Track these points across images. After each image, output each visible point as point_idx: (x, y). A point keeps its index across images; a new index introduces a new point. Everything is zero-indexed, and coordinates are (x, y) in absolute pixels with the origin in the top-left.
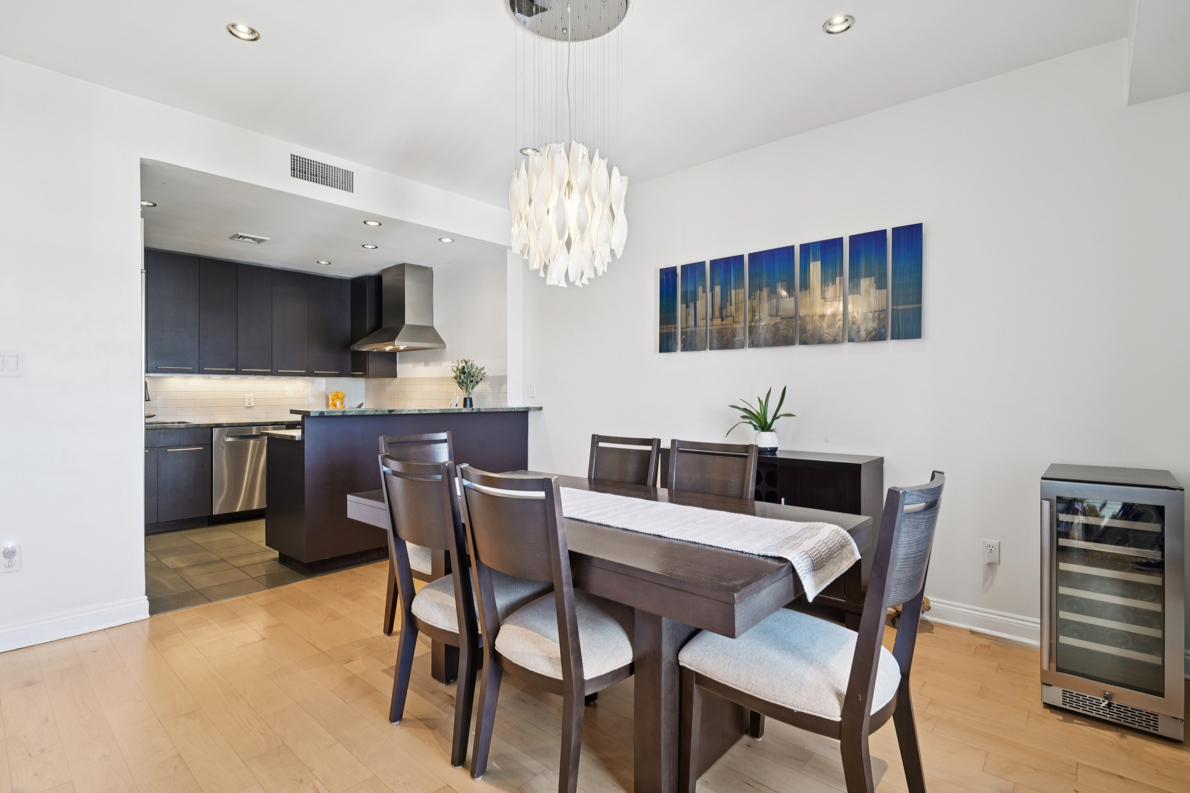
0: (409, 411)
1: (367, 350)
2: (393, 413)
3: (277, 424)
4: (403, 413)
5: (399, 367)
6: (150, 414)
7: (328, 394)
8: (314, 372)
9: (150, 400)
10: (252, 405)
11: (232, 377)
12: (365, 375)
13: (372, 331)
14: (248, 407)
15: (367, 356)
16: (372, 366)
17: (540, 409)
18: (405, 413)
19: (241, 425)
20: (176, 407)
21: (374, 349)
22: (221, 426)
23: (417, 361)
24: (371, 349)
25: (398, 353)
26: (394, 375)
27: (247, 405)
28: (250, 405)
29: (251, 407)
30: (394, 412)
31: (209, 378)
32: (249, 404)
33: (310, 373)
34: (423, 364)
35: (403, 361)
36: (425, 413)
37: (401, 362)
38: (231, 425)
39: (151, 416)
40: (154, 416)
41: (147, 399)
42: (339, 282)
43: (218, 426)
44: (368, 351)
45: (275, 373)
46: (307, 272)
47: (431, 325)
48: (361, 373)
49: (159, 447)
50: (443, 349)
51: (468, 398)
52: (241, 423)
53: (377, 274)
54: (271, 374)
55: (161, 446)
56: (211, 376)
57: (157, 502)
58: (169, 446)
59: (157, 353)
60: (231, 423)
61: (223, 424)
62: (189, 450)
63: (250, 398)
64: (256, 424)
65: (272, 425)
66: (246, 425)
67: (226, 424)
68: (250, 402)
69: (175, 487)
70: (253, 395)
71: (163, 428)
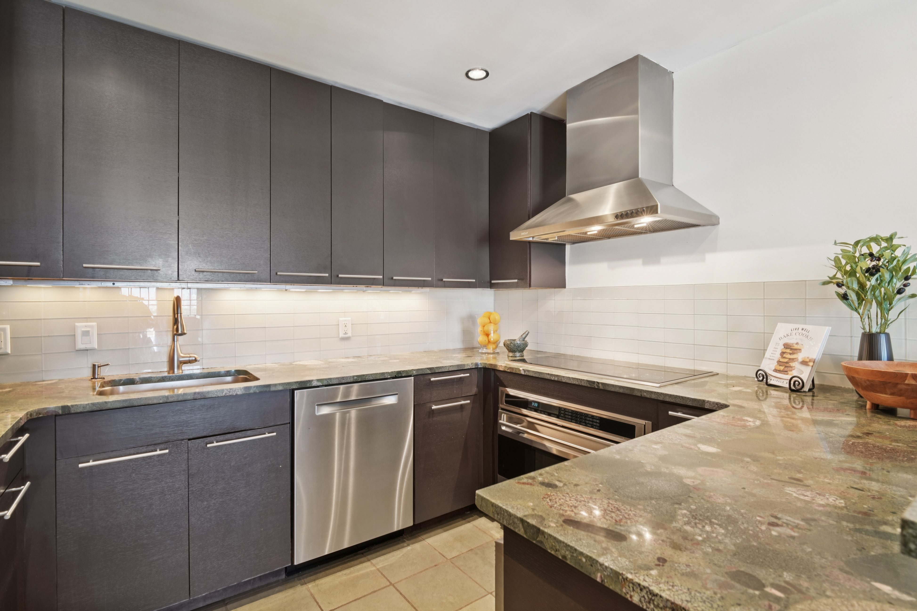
3: (400, 375)
5: (569, 269)
6: (190, 357)
8: (443, 279)
9: (185, 334)
10: (350, 334)
11: (321, 289)
12: (523, 282)
14: (343, 339)
15: (529, 250)
16: (535, 269)
19: (343, 381)
20: (235, 343)
22: (308, 385)
25: (568, 247)
26: (562, 284)
27: (341, 335)
28: (347, 336)
29: (347, 339)
31: (286, 290)
32: (344, 334)
33: (437, 282)
34: (640, 261)
35: (578, 260)
38: (325, 383)
39: (192, 360)
40: (196, 360)
41: (180, 332)
42: (477, 132)
43: (304, 385)
44: (531, 243)
46: (432, 113)
47: (671, 184)
48: (513, 281)
49: (189, 440)
50: (709, 227)
51: (880, 333)
52: (343, 378)
53: (543, 110)
54: (383, 283)
55: (194, 436)
56: (288, 287)
57: (188, 557)
58: (211, 434)
59: (196, 242)
60: (326, 379)
61: (312, 381)
62: (251, 440)
63: (346, 324)
64: (367, 378)
65: (393, 378)
66: (352, 380)
67: (318, 380)
68: (346, 329)
69: (224, 519)
70: (350, 318)
71: (199, 397)
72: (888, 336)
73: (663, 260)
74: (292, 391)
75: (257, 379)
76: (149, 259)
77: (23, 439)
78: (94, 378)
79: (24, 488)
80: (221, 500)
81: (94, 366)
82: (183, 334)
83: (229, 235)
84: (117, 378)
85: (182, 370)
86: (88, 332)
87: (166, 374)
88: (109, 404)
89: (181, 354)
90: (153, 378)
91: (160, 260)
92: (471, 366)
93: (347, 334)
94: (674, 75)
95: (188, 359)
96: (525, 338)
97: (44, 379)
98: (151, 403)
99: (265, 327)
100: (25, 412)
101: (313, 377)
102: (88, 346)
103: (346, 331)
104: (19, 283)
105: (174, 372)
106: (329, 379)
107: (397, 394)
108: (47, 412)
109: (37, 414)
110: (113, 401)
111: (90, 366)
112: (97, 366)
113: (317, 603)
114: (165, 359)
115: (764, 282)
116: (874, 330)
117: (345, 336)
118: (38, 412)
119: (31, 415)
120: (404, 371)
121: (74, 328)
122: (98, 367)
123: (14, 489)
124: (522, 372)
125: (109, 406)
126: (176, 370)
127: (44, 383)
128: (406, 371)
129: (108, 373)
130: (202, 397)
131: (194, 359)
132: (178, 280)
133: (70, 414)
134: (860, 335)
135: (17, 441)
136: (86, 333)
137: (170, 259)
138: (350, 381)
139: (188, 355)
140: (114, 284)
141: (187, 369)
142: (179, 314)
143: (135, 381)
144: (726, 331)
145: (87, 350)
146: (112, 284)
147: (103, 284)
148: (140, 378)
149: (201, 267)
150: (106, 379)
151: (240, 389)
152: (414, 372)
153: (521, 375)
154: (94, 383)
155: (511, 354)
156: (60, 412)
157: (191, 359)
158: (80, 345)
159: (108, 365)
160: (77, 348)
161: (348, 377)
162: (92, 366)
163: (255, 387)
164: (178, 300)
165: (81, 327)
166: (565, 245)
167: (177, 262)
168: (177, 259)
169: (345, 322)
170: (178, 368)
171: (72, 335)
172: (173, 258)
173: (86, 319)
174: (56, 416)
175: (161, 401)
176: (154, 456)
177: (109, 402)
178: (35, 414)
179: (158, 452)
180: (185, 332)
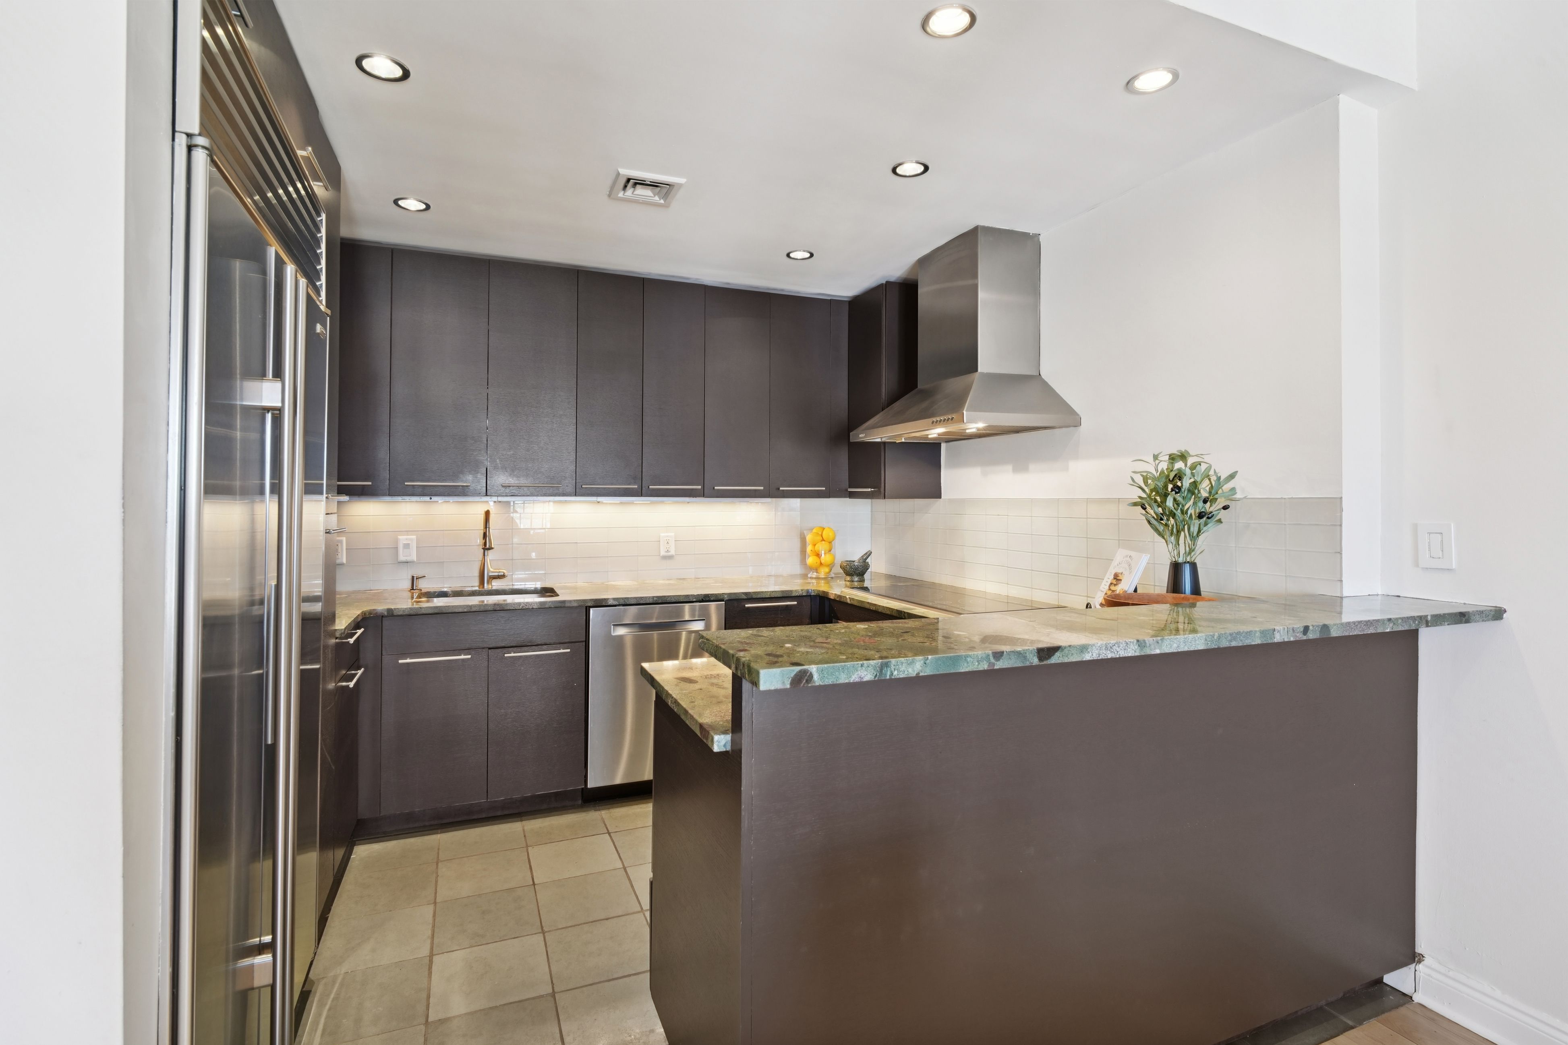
0: (1106, 649)
1: (884, 440)
2: (1056, 659)
3: (708, 599)
4: (1087, 657)
5: (946, 475)
6: (499, 572)
7: (805, 532)
8: (779, 489)
9: (492, 548)
10: (672, 552)
12: (878, 492)
13: (893, 399)
14: (665, 558)
15: (882, 454)
16: (892, 475)
17: (1498, 614)
18: (1095, 656)
19: (642, 602)
21: (900, 436)
22: (604, 604)
23: (993, 461)
24: (890, 437)
25: (945, 445)
26: (936, 494)
27: (663, 553)
28: (670, 554)
29: (670, 557)
30: (1058, 654)
31: (599, 502)
32: (666, 552)
33: (773, 492)
34: (1009, 467)
35: (956, 463)
36: (1158, 651)
37: (953, 465)
38: (622, 602)
39: (501, 576)
40: (505, 576)
41: (488, 546)
42: (829, 305)
43: (600, 604)
44: (884, 443)
45: (706, 492)
46: (768, 289)
47: (1036, 373)
48: (869, 490)
49: (490, 649)
50: (1072, 428)
51: (1185, 562)
52: (641, 598)
53: (904, 276)
54: (702, 494)
55: (493, 645)
56: (600, 499)
57: (486, 760)
58: (509, 645)
59: (503, 457)
60: (623, 598)
61: (608, 599)
62: (546, 654)
63: (668, 541)
64: (669, 600)
65: (700, 602)
66: (651, 601)
67: (614, 599)
68: (668, 547)
69: (519, 729)
70: (673, 534)
71: (498, 609)
72: (1194, 566)
73: (1032, 467)
74: (587, 609)
75: (558, 595)
76: (461, 476)
77: (360, 632)
78: (413, 589)
79: (360, 672)
80: (517, 710)
81: (413, 577)
82: (491, 548)
83: (534, 448)
84: (432, 590)
85: (492, 586)
86: (408, 544)
87: (477, 588)
88: (423, 609)
89: (491, 569)
90: (464, 592)
91: (470, 476)
92: (801, 593)
93: (670, 552)
94: (1041, 239)
95: (497, 574)
96: (866, 559)
97: (372, 589)
98: (457, 611)
99: (576, 543)
100: (361, 611)
101: (609, 595)
102: (409, 559)
103: (667, 549)
104: (356, 498)
105: (483, 587)
106: (626, 598)
107: (704, 620)
108: (376, 613)
109: (369, 613)
110: (426, 607)
111: (410, 578)
112: (415, 578)
113: (605, 825)
114: (476, 573)
115: (1119, 499)
116: (1180, 560)
117: (666, 554)
118: (370, 612)
119: (365, 614)
120: (713, 594)
121: (397, 541)
122: (417, 579)
123: (353, 672)
124: (849, 601)
125: (423, 612)
126: (486, 585)
127: (372, 591)
128: (716, 594)
129: (425, 585)
130: (501, 609)
131: (503, 574)
132: (486, 494)
133: (393, 616)
134: (1169, 564)
135: (356, 633)
136: (407, 546)
137: (479, 476)
138: (649, 602)
139: (498, 571)
140: (431, 498)
141: (496, 585)
142: (488, 529)
143: (448, 594)
144: (1086, 557)
145: (407, 562)
146: (429, 499)
147: (421, 499)
148: (452, 591)
149: (507, 482)
150: (424, 591)
151: (536, 603)
152: (726, 596)
153: (847, 604)
154: (413, 593)
155: (848, 578)
156: (386, 613)
157: (500, 574)
158: (402, 558)
159: (424, 577)
160: (399, 561)
161: (647, 597)
162: (411, 578)
163: (550, 602)
164: (487, 513)
165: (403, 539)
166: (940, 444)
167: (485, 478)
168: (485, 475)
169: (668, 539)
170: (488, 583)
171: (395, 548)
172: (482, 474)
173: (408, 532)
174: (382, 616)
175: (465, 610)
176: (459, 660)
177: (423, 608)
178: (367, 614)
179: (462, 657)
180: (493, 546)
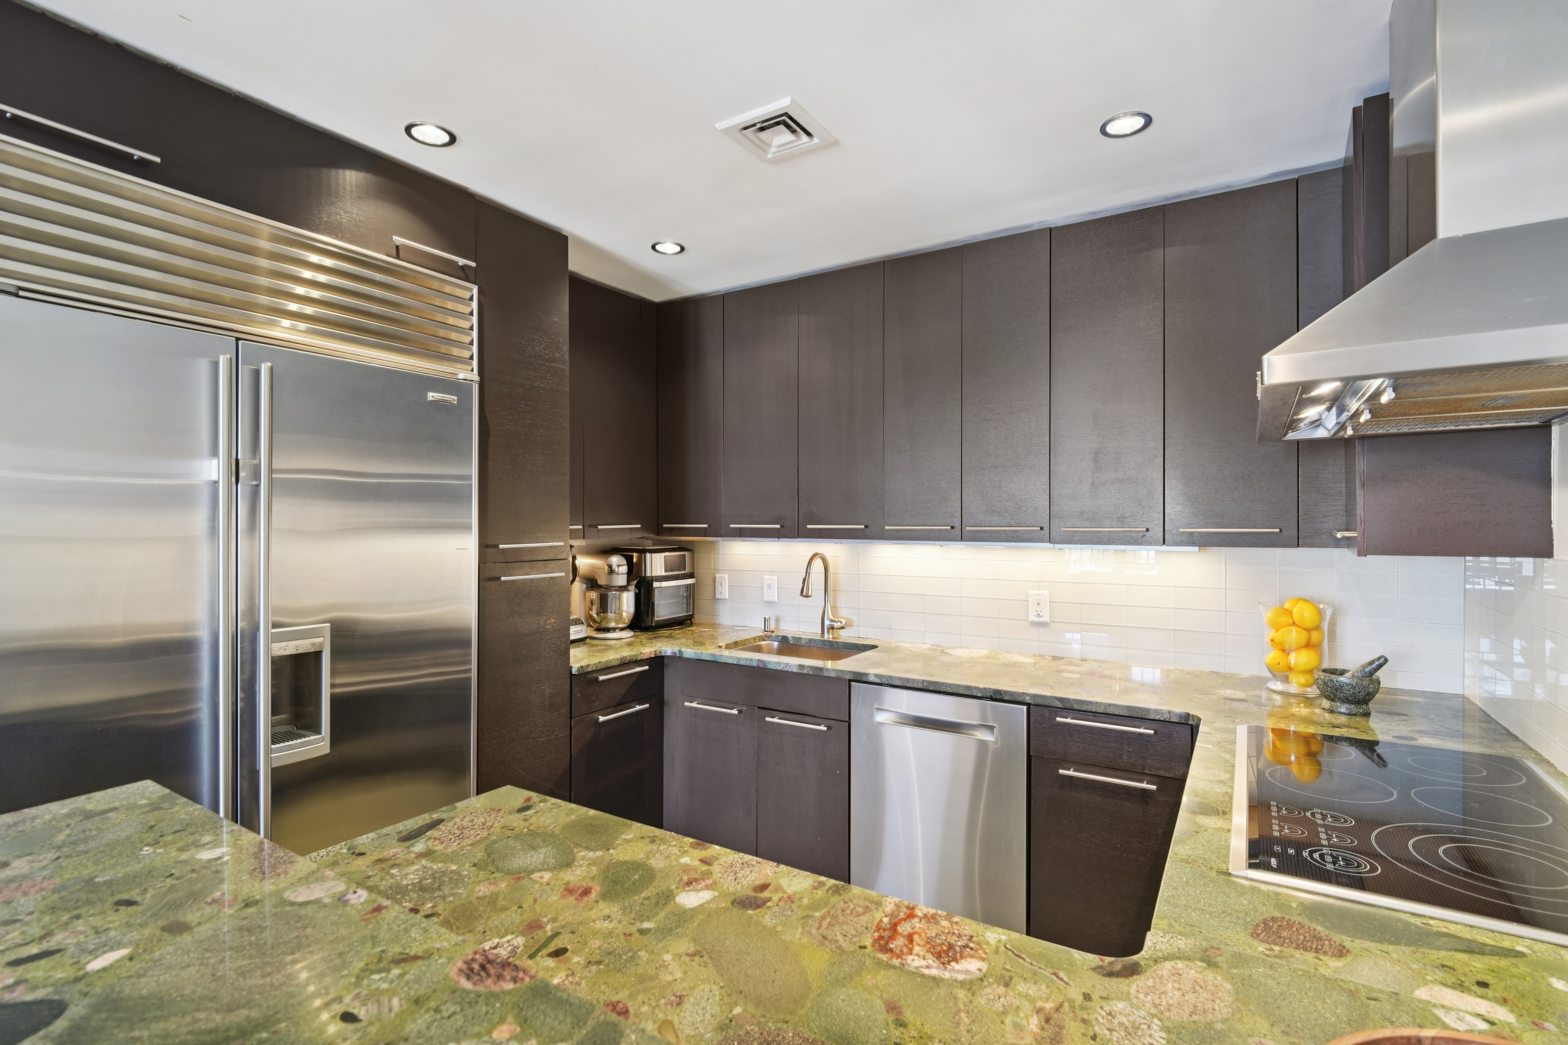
3: (999, 697)
10: (1046, 618)
14: (1036, 624)
22: (864, 679)
27: (1033, 618)
28: (1041, 620)
29: (1044, 625)
32: (1037, 616)
38: (885, 681)
41: (805, 593)
43: (860, 678)
49: (758, 708)
52: (908, 679)
61: (868, 674)
63: (1038, 601)
64: (944, 689)
65: (989, 699)
66: (920, 686)
67: (876, 675)
68: (1039, 609)
70: (1046, 592)
74: (849, 683)
78: (765, 630)
89: (831, 617)
93: (1042, 617)
95: (837, 624)
96: (1374, 672)
97: (746, 625)
102: (771, 599)
103: (1039, 612)
106: (889, 677)
107: (994, 727)
117: (1037, 619)
120: (1008, 692)
121: (762, 581)
122: (766, 620)
126: (826, 634)
128: (1011, 692)
131: (842, 624)
133: (683, 657)
136: (770, 586)
138: (918, 687)
142: (807, 574)
145: (771, 602)
152: (1027, 698)
158: (766, 598)
160: (764, 600)
161: (915, 680)
165: (767, 579)
169: (1038, 598)
171: (761, 587)
173: (771, 572)
